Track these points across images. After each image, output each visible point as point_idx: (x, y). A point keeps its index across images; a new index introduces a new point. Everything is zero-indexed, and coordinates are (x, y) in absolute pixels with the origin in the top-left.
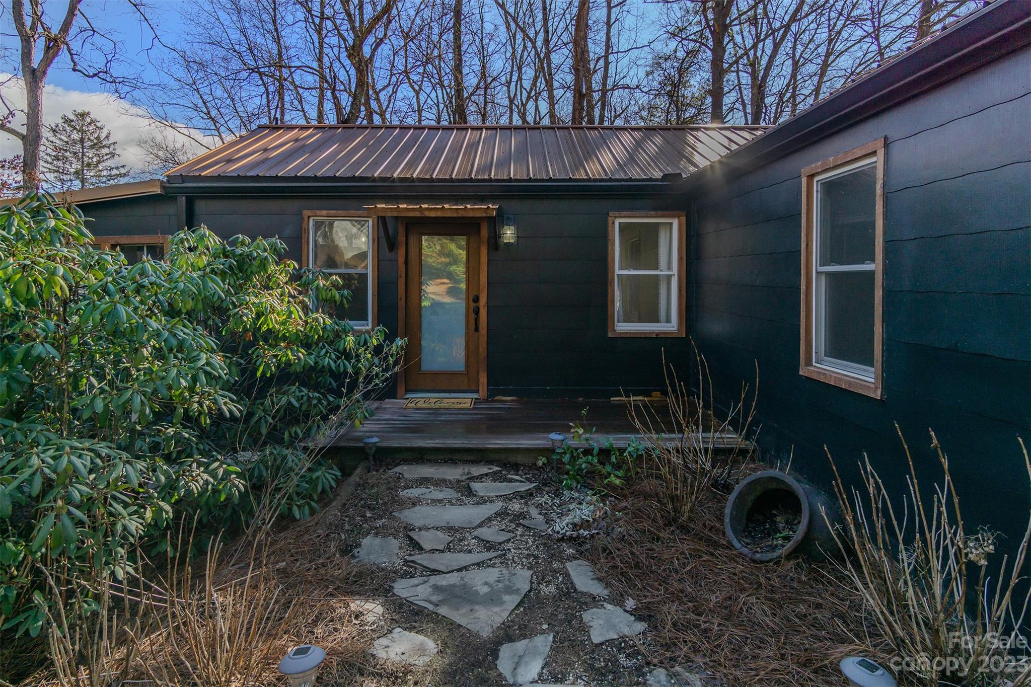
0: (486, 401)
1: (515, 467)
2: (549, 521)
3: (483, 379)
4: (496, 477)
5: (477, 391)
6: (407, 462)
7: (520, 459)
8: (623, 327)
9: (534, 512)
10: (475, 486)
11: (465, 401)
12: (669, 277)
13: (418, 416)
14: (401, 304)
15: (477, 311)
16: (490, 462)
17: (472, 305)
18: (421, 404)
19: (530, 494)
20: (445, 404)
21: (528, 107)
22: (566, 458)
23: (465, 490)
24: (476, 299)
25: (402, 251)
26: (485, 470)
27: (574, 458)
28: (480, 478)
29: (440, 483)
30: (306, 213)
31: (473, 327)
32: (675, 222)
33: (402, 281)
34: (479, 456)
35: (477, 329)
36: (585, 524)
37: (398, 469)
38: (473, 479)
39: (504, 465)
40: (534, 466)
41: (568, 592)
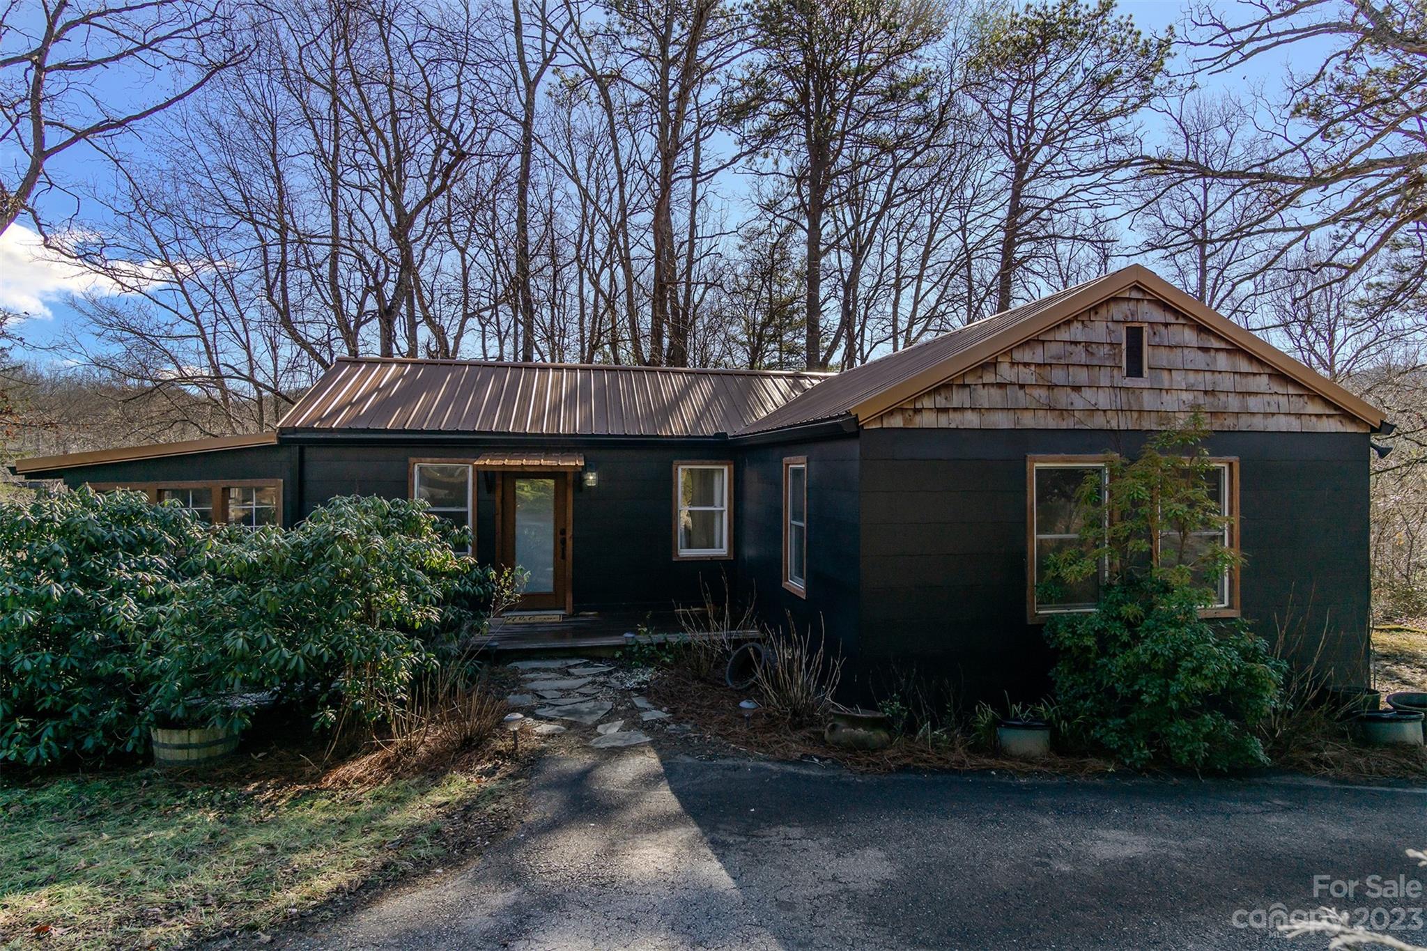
0: (572, 616)
1: (600, 660)
2: (622, 684)
3: (569, 599)
4: (585, 665)
5: (564, 609)
6: (518, 660)
7: (603, 654)
8: (684, 553)
9: (614, 681)
10: (572, 670)
11: (555, 616)
12: (722, 512)
13: (518, 629)
14: (499, 536)
15: (564, 542)
16: (581, 657)
17: (560, 537)
18: (517, 620)
19: (610, 673)
20: (538, 619)
21: (602, 277)
22: (635, 649)
23: (566, 673)
24: (563, 532)
25: (499, 493)
26: (578, 662)
27: (640, 648)
28: (575, 666)
29: (546, 670)
30: (412, 460)
31: (560, 555)
32: (726, 469)
33: (499, 517)
34: (574, 653)
35: (564, 557)
36: (646, 682)
37: (514, 664)
38: (570, 667)
39: (591, 658)
40: (613, 658)
41: (634, 707)
